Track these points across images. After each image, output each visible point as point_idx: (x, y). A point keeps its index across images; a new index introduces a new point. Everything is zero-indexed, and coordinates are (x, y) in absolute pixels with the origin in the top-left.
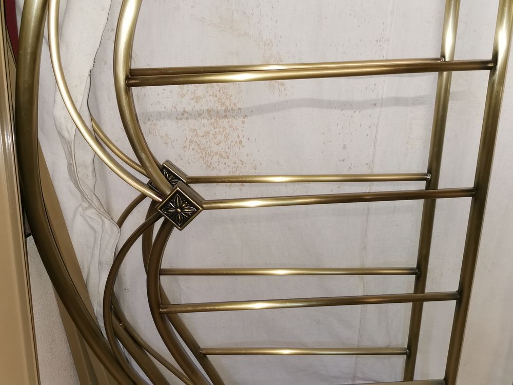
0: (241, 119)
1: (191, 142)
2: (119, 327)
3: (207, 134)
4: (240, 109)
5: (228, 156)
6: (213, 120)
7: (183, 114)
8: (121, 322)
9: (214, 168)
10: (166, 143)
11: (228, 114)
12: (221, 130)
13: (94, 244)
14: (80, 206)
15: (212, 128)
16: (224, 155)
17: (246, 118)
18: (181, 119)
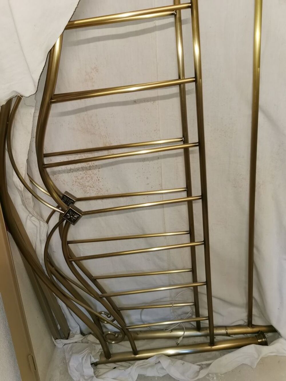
0: (98, 170)
1: (76, 182)
2: (53, 269)
3: (82, 178)
4: (96, 165)
5: (94, 187)
6: (84, 172)
7: (70, 170)
8: (53, 267)
9: (88, 193)
10: (64, 184)
11: (91, 168)
12: (89, 175)
13: (37, 232)
14: (28, 216)
15: (85, 175)
16: (92, 186)
17: (100, 169)
18: (70, 172)
